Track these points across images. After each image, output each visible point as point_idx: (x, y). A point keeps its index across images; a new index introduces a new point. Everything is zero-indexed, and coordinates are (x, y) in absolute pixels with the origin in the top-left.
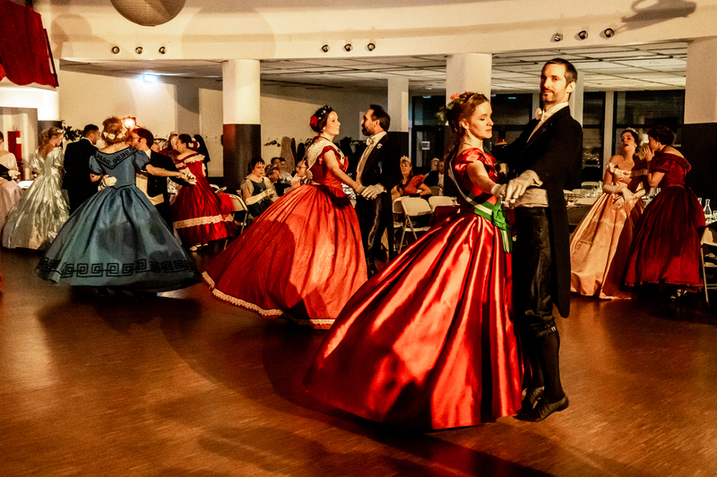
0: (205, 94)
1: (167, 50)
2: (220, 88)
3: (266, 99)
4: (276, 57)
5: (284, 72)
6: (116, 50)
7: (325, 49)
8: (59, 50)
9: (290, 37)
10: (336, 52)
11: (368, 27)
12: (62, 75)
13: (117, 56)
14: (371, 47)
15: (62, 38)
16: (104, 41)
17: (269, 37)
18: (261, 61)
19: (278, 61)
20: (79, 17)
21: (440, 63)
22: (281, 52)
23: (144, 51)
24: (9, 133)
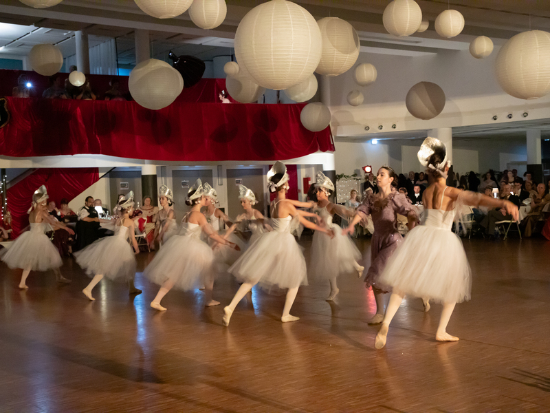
1: (397, 127)
4: (462, 125)
6: (367, 128)
7: (495, 118)
8: (336, 130)
9: (472, 113)
10: (503, 119)
12: (337, 144)
13: (368, 132)
14: (525, 115)
15: (338, 124)
16: (359, 124)
17: (458, 114)
18: (452, 128)
19: (462, 127)
20: (348, 112)
22: (467, 121)
23: (383, 128)
24: (304, 179)
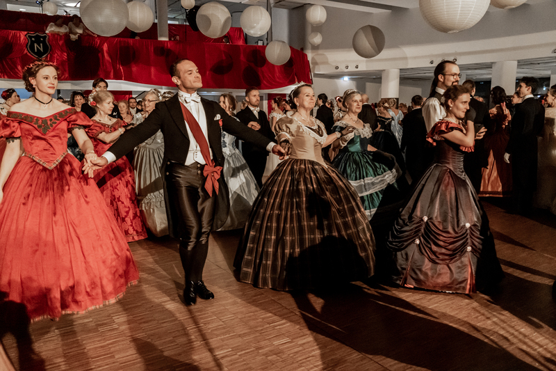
0: (369, 85)
1: (359, 67)
2: (380, 83)
3: (403, 87)
4: (408, 67)
5: (407, 74)
6: (337, 68)
7: (432, 63)
8: (314, 68)
9: (415, 58)
11: (453, 51)
12: (315, 80)
13: (338, 70)
15: (316, 63)
16: (332, 64)
17: (405, 58)
18: (400, 69)
19: (408, 69)
20: (323, 55)
21: (489, 66)
22: (411, 64)
23: (349, 67)
